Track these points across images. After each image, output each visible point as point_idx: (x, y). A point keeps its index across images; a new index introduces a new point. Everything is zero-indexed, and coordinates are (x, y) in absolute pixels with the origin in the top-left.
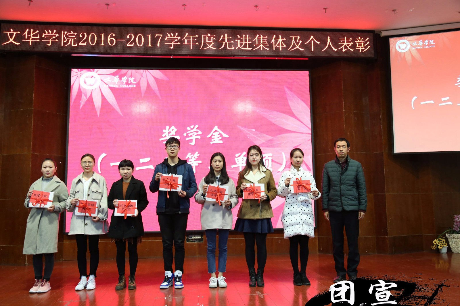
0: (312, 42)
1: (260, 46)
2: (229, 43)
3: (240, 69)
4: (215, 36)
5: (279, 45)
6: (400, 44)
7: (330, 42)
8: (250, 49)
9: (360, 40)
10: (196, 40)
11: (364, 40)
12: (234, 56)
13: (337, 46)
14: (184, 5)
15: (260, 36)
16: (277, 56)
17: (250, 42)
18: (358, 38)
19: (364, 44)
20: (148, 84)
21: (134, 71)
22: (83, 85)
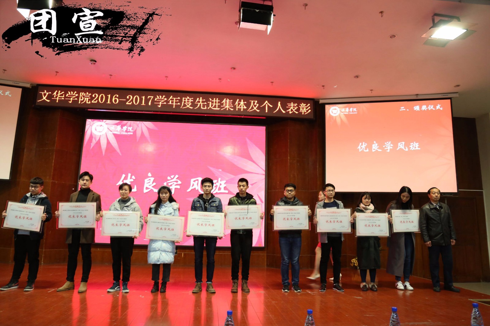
0: (267, 105)
1: (226, 107)
2: (203, 104)
4: (192, 98)
5: (241, 107)
6: (333, 109)
7: (280, 106)
8: (219, 109)
9: (303, 105)
10: (178, 101)
11: (306, 106)
12: (206, 114)
13: (285, 109)
15: (227, 100)
16: (239, 115)
17: (219, 104)
18: (302, 104)
19: (306, 108)
20: (142, 132)
21: (132, 122)
22: (94, 132)
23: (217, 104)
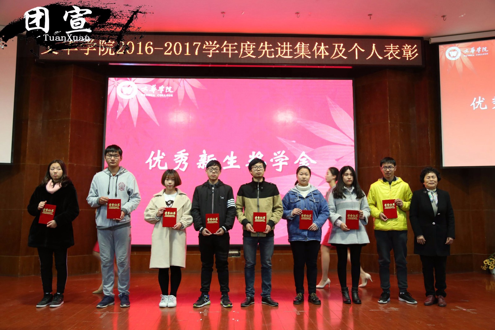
0: (356, 49)
1: (301, 54)
2: (269, 51)
3: (280, 78)
4: (254, 44)
5: (321, 53)
7: (375, 49)
8: (291, 57)
9: (407, 47)
10: (235, 48)
11: (411, 48)
12: (274, 64)
13: (382, 54)
14: (223, 13)
15: (301, 44)
16: (319, 65)
17: (291, 50)
18: (406, 45)
19: (412, 52)
20: (186, 94)
21: (171, 80)
22: (120, 95)
23: (288, 50)
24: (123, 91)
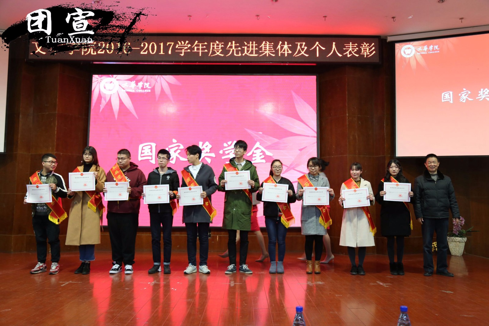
0: (318, 48)
1: (266, 52)
2: (236, 50)
3: (249, 74)
4: (223, 43)
5: (284, 51)
6: (406, 49)
7: (335, 47)
8: (256, 55)
9: (365, 46)
10: (205, 47)
11: (369, 46)
12: (240, 62)
13: (342, 52)
14: (189, 16)
15: (266, 43)
16: (283, 62)
17: (257, 49)
18: (364, 44)
19: (370, 49)
20: (162, 88)
21: (149, 77)
22: (103, 91)
24: (106, 87)
